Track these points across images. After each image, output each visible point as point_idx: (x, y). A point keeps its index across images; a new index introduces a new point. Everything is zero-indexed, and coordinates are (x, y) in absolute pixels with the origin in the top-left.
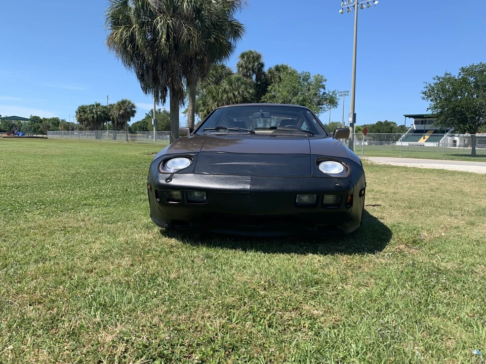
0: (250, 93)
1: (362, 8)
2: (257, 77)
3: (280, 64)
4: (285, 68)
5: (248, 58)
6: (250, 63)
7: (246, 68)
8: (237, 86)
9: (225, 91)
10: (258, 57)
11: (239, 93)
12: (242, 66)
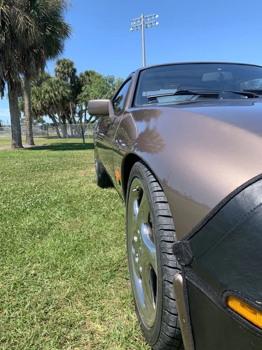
0: (68, 93)
1: (147, 27)
2: (71, 80)
3: (89, 70)
4: (93, 73)
5: (63, 65)
6: (65, 69)
7: (63, 72)
8: (56, 87)
9: (46, 91)
10: (72, 64)
11: (59, 92)
12: (58, 71)
